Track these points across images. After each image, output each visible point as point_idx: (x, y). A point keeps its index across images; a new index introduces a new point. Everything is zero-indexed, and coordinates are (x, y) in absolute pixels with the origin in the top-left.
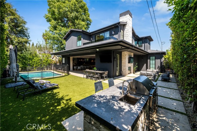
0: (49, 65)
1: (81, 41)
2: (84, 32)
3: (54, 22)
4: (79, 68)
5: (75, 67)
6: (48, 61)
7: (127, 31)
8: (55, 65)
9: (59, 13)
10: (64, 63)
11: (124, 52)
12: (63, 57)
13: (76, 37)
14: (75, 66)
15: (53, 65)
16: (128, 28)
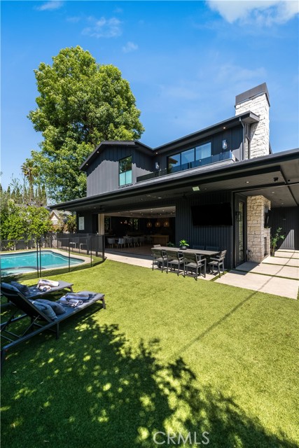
0: (45, 236)
1: (130, 172)
2: (140, 148)
3: (52, 131)
4: (121, 241)
5: (110, 241)
6: (42, 225)
7: (261, 141)
8: (60, 234)
9: (67, 107)
10: (83, 229)
11: (253, 198)
12: (79, 214)
13: (117, 163)
14: (110, 237)
15: (54, 234)
16: (262, 131)
